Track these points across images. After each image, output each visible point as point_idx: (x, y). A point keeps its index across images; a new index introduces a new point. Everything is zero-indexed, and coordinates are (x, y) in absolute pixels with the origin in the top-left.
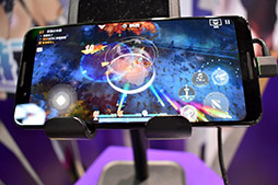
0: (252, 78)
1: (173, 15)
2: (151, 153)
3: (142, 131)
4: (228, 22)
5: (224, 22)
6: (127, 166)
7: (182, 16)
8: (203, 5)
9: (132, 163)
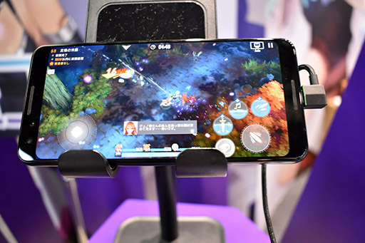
0: (296, 109)
1: (210, 36)
2: (181, 208)
4: (271, 45)
5: (266, 45)
6: (150, 224)
7: (220, 37)
8: (253, 17)
9: (157, 219)
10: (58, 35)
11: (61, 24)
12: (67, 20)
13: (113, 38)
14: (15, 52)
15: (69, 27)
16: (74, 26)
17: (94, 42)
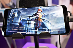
0: (67, 22)
2: (40, 44)
3: (37, 37)
9: (34, 47)
10: (9, 4)
11: (10, 1)
15: (12, 2)
16: (13, 2)
17: (18, 7)
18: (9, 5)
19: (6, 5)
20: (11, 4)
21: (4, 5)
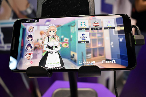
10: (26, 11)
11: (27, 7)
12: (29, 5)
13: (49, 15)
14: (9, 19)
15: (30, 8)
16: (32, 7)
17: (40, 17)
18: (25, 14)
19: (21, 13)
20: (29, 11)
21: (18, 13)
